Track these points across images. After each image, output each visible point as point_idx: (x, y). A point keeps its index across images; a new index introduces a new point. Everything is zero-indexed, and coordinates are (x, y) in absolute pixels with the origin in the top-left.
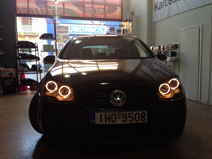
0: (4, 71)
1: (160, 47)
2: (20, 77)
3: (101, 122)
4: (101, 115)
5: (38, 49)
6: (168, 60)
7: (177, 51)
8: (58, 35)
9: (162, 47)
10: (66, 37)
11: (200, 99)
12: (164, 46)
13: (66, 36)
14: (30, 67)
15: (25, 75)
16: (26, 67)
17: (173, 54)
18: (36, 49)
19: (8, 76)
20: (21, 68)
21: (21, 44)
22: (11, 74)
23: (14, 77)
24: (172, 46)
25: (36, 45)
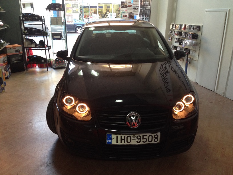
0: (10, 48)
1: (181, 26)
2: (27, 53)
3: (117, 142)
4: (117, 137)
5: (45, 22)
6: (188, 44)
7: (199, 34)
8: (66, 4)
9: (183, 27)
10: (75, 7)
11: (217, 89)
12: (185, 25)
13: (75, 5)
14: (38, 43)
15: (33, 50)
16: (33, 43)
17: (195, 37)
18: (42, 23)
19: (14, 53)
20: (28, 44)
21: (26, 18)
22: (18, 51)
23: (21, 54)
24: (195, 27)
25: (43, 18)
